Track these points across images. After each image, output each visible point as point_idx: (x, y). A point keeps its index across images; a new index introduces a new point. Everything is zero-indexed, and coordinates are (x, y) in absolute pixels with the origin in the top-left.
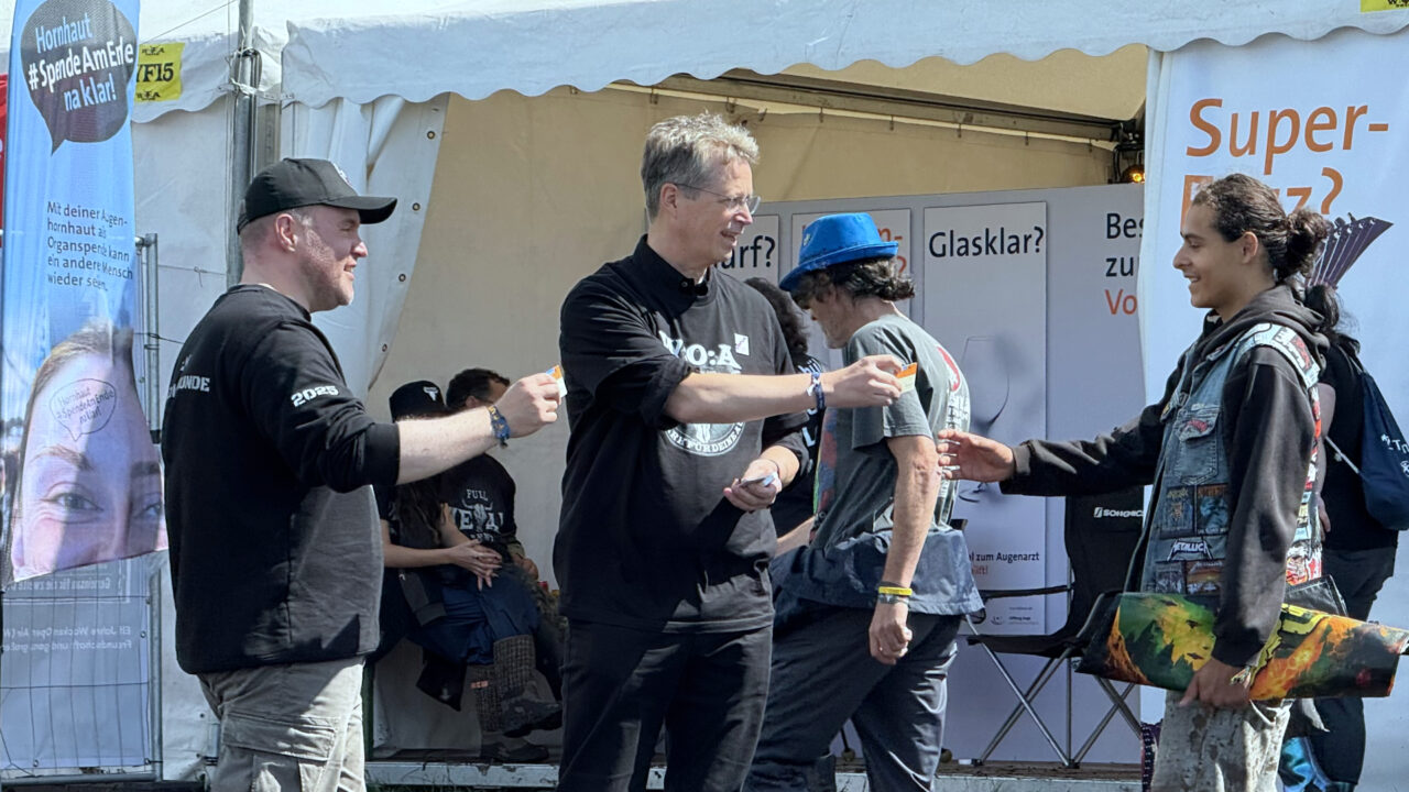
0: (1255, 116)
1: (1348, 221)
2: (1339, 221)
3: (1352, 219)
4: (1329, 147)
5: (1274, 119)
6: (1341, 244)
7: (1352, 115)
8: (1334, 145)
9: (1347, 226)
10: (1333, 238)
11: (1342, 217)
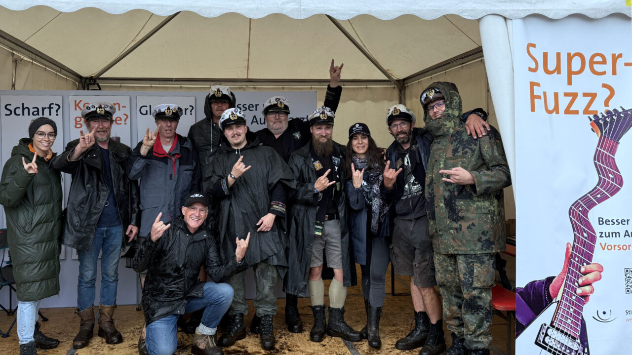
0: (558, 55)
1: (620, 110)
2: (615, 110)
3: (623, 109)
4: (604, 73)
5: (570, 57)
6: (618, 122)
7: (615, 58)
8: (607, 72)
9: (621, 113)
10: (612, 119)
11: (617, 109)
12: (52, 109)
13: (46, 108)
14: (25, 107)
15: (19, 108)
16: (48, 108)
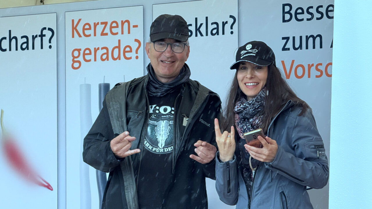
12: (44, 38)
13: (36, 36)
14: (12, 37)
15: (5, 38)
16: (40, 36)
